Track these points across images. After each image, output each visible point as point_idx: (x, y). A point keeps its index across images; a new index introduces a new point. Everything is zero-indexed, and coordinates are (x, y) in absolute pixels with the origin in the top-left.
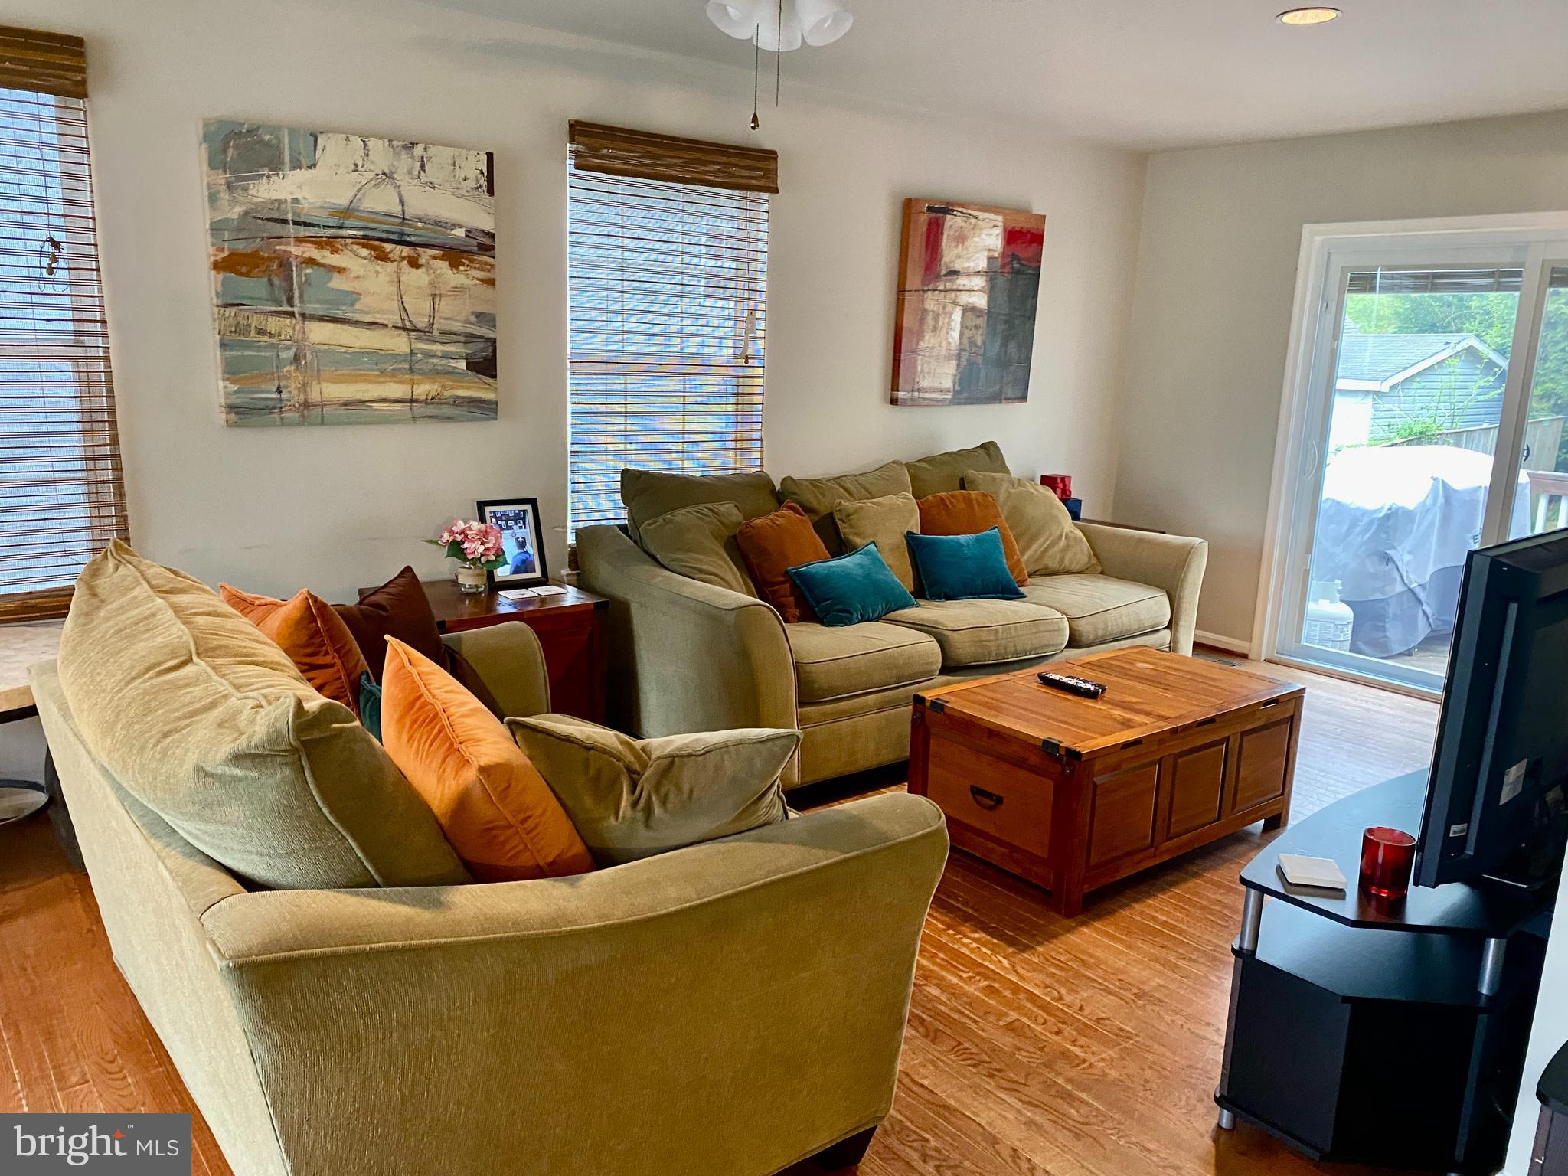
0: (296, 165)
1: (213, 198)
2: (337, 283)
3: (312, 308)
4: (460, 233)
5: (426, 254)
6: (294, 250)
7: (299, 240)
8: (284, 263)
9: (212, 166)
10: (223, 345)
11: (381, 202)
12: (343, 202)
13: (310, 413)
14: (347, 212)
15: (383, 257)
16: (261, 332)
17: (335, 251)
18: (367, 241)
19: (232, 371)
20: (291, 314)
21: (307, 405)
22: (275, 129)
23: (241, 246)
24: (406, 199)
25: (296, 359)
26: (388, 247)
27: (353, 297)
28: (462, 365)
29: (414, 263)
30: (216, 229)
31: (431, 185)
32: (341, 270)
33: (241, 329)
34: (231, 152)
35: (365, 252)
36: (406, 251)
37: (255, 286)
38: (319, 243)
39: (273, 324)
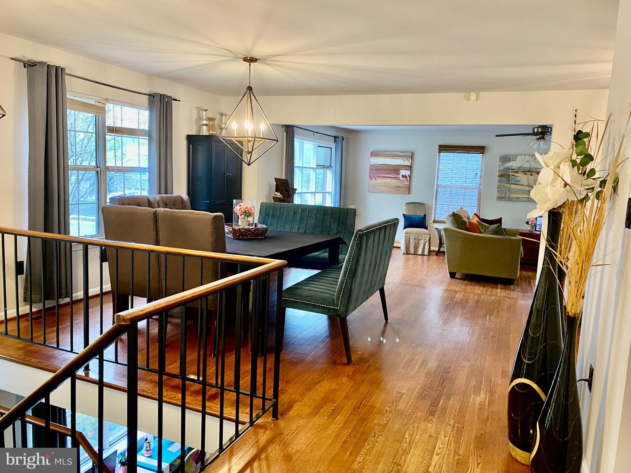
0: (513, 161)
1: (499, 166)
2: (517, 178)
3: (512, 182)
5: (534, 174)
6: (511, 173)
7: (512, 172)
8: (509, 176)
9: (500, 162)
10: (498, 188)
11: (527, 165)
12: (520, 166)
13: (510, 199)
14: (520, 167)
15: (526, 174)
16: (504, 186)
17: (517, 173)
18: (523, 172)
19: (498, 192)
20: (509, 183)
21: (509, 198)
22: (510, 155)
23: (502, 173)
24: (531, 164)
25: (509, 190)
26: (527, 173)
27: (519, 181)
29: (531, 175)
30: (499, 171)
31: (536, 162)
32: (518, 176)
33: (500, 186)
34: (503, 160)
35: (523, 173)
36: (530, 173)
37: (504, 179)
38: (515, 172)
39: (506, 185)
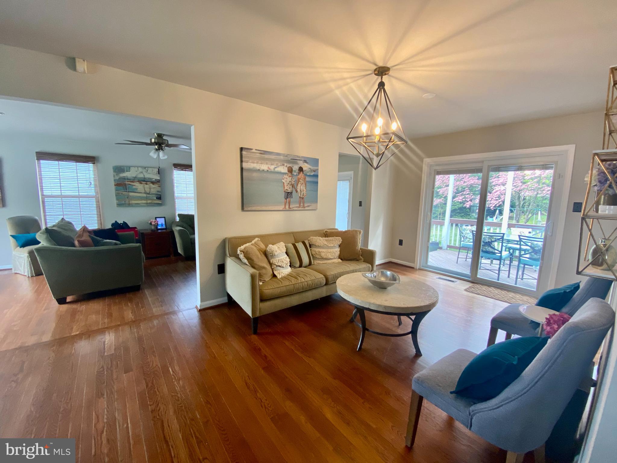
0: (127, 171)
1: (114, 176)
2: (134, 187)
3: (129, 191)
4: (154, 180)
5: (148, 183)
6: (127, 183)
7: (128, 181)
8: (125, 185)
9: (114, 172)
10: (116, 196)
11: (141, 176)
13: (130, 205)
14: (135, 177)
15: (141, 183)
16: (122, 194)
17: (133, 182)
18: (139, 181)
19: (117, 199)
20: (126, 191)
21: (129, 204)
22: (123, 166)
23: (119, 183)
24: (145, 175)
25: (128, 198)
27: (137, 189)
28: (155, 198)
29: (146, 184)
30: (115, 180)
31: (149, 173)
32: (134, 185)
33: (118, 193)
34: (117, 170)
35: (138, 183)
36: (145, 182)
37: (121, 188)
38: (131, 182)
39: (124, 193)
